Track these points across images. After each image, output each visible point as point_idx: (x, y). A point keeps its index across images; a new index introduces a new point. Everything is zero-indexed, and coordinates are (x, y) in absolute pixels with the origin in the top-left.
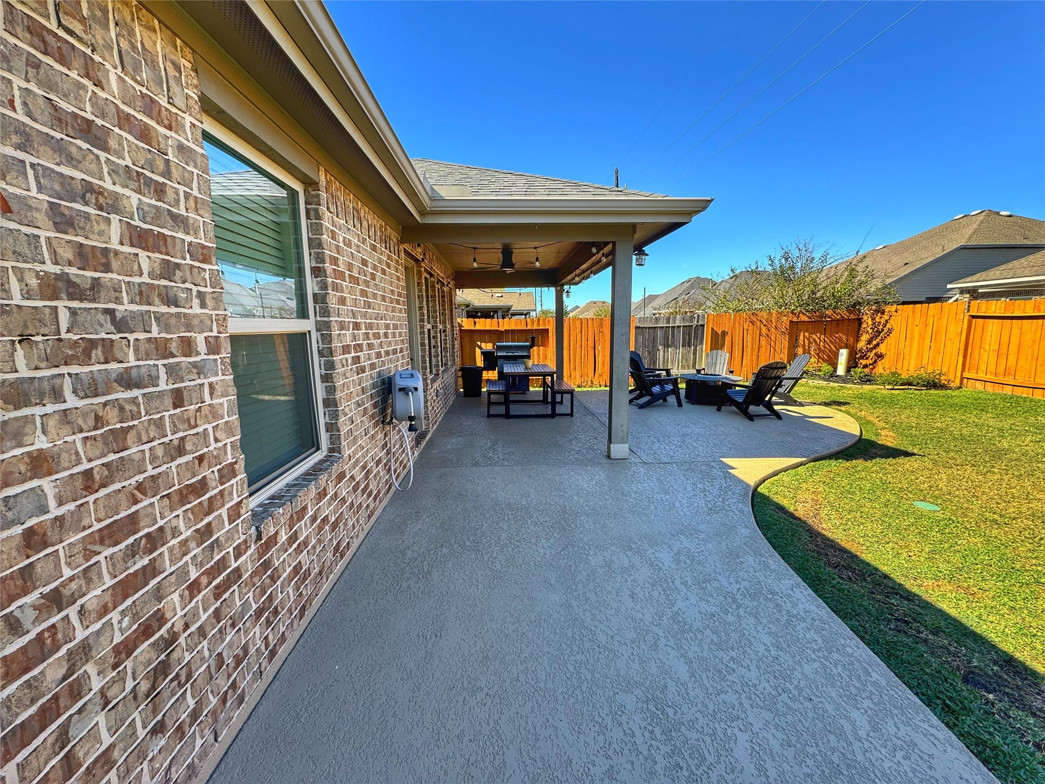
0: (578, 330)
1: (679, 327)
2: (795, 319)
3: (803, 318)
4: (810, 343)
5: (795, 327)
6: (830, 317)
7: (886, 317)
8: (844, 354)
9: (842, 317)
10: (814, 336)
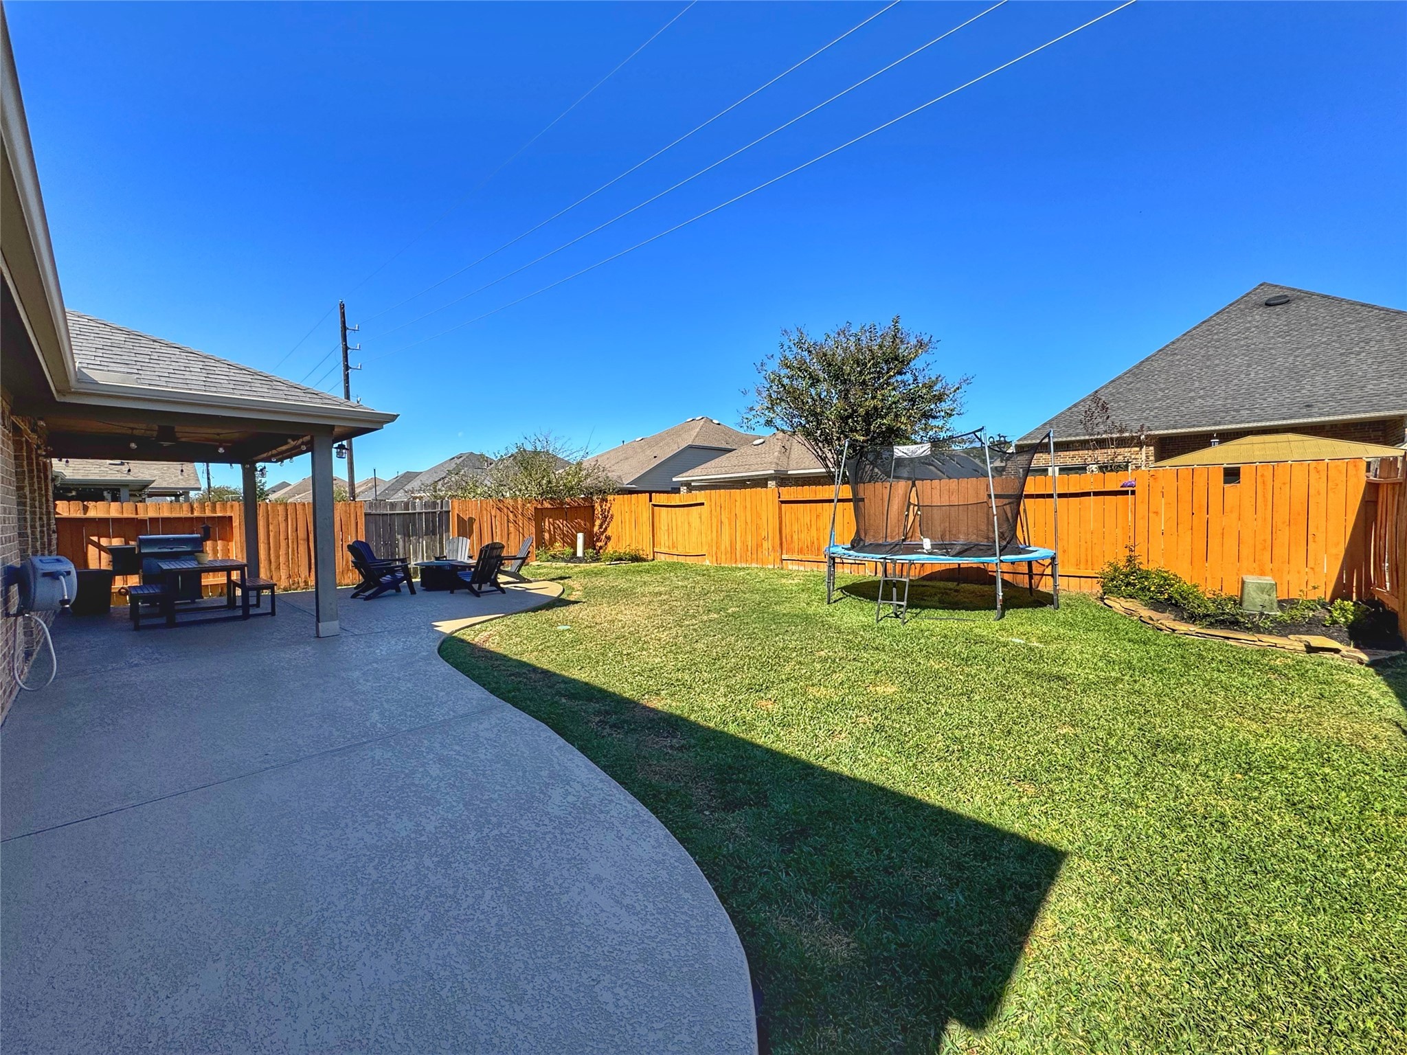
0: (281, 518)
1: (420, 514)
2: (539, 506)
3: (547, 505)
4: (554, 528)
5: (540, 515)
6: (569, 504)
7: (608, 505)
8: (580, 536)
9: (579, 504)
10: (558, 522)
